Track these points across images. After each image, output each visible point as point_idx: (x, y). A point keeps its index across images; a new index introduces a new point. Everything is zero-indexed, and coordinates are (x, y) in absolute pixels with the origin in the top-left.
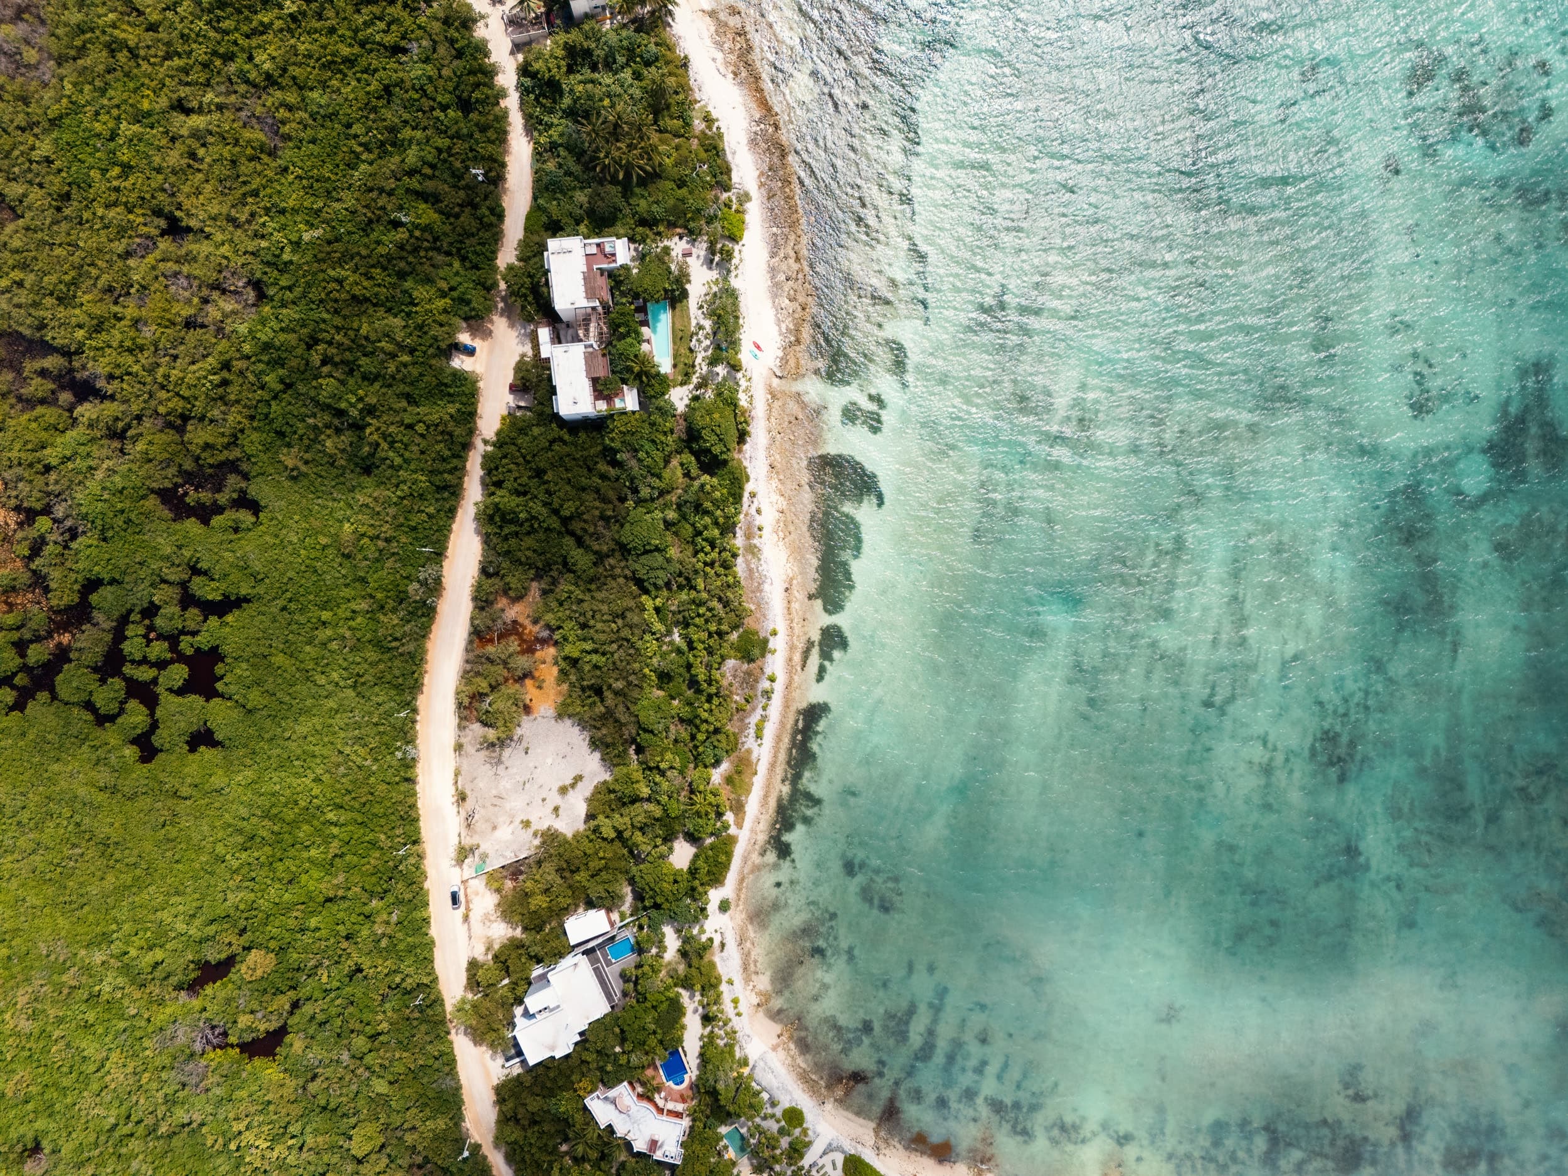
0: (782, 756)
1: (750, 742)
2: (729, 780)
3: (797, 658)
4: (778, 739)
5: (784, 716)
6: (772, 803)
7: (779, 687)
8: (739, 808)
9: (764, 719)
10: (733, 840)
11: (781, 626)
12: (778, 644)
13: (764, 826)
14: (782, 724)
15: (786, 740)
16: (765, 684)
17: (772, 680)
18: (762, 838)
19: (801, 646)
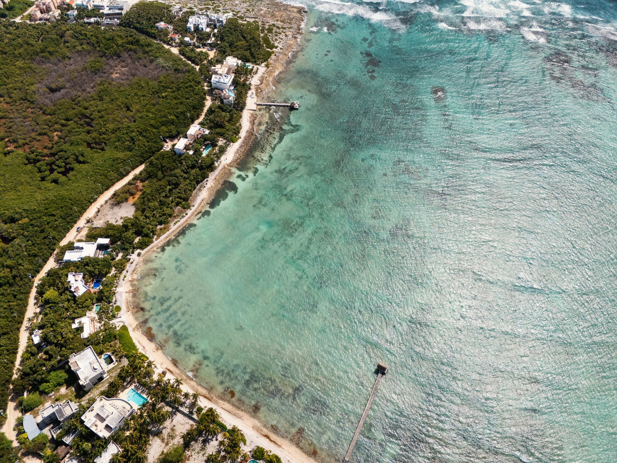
0: (178, 231)
1: (172, 224)
2: (161, 229)
3: (196, 213)
4: (179, 227)
5: (184, 223)
6: (168, 239)
7: (187, 217)
8: (159, 236)
9: (179, 221)
10: (152, 242)
11: (196, 206)
12: (193, 209)
13: (162, 243)
14: (182, 224)
15: (181, 228)
16: (184, 214)
17: (187, 214)
18: (160, 245)
19: (198, 211)
